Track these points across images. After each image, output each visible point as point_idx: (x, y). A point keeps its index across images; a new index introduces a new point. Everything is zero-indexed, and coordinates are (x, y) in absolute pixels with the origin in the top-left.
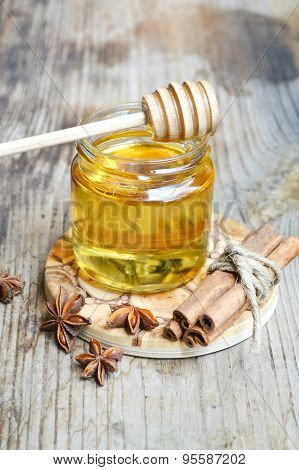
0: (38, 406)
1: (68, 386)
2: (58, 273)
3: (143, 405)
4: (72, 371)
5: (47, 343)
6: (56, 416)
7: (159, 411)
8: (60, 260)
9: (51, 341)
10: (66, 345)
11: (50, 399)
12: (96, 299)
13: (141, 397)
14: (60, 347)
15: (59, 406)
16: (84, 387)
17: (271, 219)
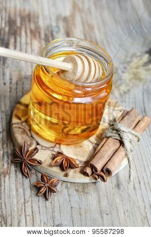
0: (15, 214)
1: (30, 200)
2: (20, 128)
3: (71, 213)
4: (31, 190)
5: (16, 171)
6: (26, 220)
7: (79, 216)
8: (20, 119)
9: (18, 170)
10: (28, 174)
11: (22, 209)
12: (42, 146)
13: (69, 208)
14: (23, 174)
15: (27, 214)
16: (39, 200)
17: (125, 93)
